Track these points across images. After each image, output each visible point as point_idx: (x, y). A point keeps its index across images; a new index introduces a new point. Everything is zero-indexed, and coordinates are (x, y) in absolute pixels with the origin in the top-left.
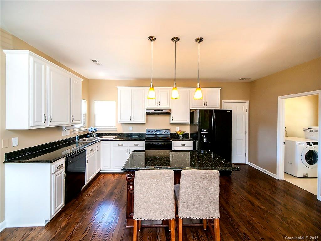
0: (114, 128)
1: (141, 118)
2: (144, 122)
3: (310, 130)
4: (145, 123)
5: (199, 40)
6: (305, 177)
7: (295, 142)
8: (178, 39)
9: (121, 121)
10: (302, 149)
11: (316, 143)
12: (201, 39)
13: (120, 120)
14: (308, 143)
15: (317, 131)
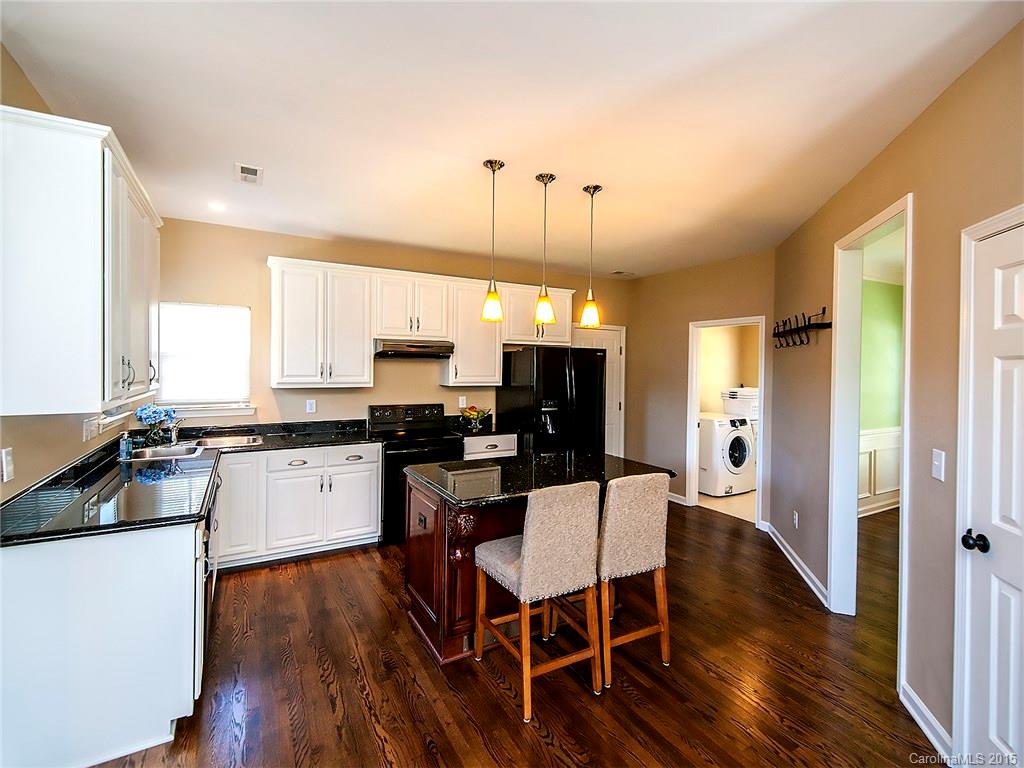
0: (243, 406)
1: (359, 370)
2: (369, 383)
3: (733, 396)
4: (371, 385)
5: (592, 190)
6: (729, 495)
7: (712, 421)
8: (552, 177)
9: (285, 380)
10: (724, 437)
11: (743, 422)
12: (596, 188)
13: (283, 376)
14: (733, 423)
15: (745, 397)
